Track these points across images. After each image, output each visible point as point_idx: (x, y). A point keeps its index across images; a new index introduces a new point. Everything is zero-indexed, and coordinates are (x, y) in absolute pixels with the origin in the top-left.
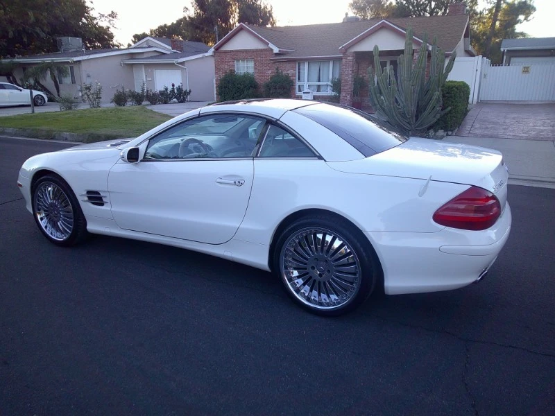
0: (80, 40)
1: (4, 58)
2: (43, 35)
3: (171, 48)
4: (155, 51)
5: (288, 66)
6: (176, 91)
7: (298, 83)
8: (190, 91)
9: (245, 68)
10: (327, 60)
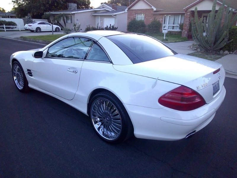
0: (76, 5)
1: (48, 12)
2: (62, 3)
3: (112, 8)
4: (105, 10)
5: (160, 17)
6: (111, 27)
7: (163, 25)
8: (117, 28)
9: (140, 17)
10: (178, 14)
